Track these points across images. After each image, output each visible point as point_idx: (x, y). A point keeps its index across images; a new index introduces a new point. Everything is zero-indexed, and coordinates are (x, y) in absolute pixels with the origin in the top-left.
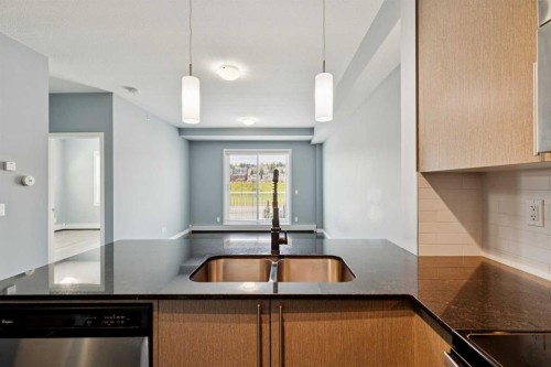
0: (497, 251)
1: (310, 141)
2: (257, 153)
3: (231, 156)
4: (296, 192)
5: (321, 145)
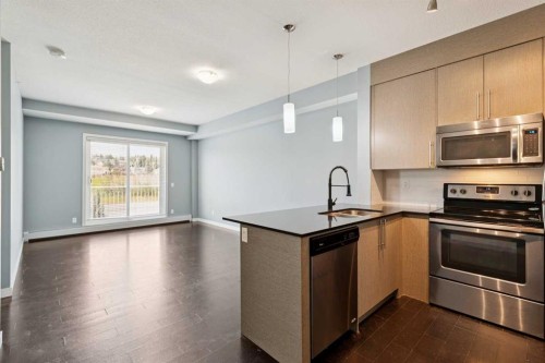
0: (390, 200)
1: (186, 137)
2: (128, 143)
3: (92, 143)
4: (172, 185)
5: (197, 141)
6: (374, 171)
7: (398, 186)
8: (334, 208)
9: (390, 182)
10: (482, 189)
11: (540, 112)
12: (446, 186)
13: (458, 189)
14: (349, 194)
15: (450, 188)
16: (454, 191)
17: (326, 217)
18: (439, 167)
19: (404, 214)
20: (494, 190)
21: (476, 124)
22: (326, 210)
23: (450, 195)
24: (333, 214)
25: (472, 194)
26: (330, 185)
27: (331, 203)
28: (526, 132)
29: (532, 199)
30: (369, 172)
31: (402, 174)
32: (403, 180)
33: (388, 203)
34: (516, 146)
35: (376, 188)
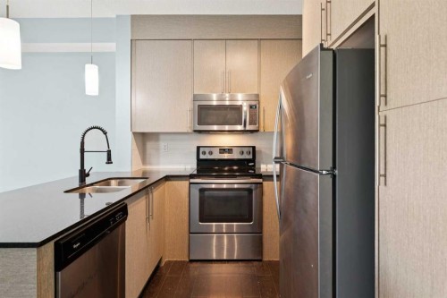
0: (150, 164)
6: (134, 133)
7: (158, 149)
8: (88, 180)
9: (150, 145)
10: (223, 151)
11: (256, 93)
12: (198, 148)
13: (207, 150)
14: (109, 161)
15: (201, 150)
16: (204, 153)
17: (76, 195)
18: (195, 131)
19: (168, 178)
20: (230, 151)
21: (214, 96)
22: (77, 185)
23: (202, 157)
24: (87, 190)
25: (217, 155)
26: (82, 151)
27: (83, 175)
28: (251, 107)
29: (250, 157)
30: (130, 135)
31: (162, 137)
32: (162, 144)
33: (148, 168)
34: (246, 116)
35: (137, 152)
